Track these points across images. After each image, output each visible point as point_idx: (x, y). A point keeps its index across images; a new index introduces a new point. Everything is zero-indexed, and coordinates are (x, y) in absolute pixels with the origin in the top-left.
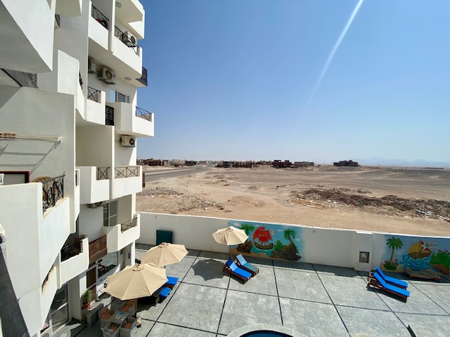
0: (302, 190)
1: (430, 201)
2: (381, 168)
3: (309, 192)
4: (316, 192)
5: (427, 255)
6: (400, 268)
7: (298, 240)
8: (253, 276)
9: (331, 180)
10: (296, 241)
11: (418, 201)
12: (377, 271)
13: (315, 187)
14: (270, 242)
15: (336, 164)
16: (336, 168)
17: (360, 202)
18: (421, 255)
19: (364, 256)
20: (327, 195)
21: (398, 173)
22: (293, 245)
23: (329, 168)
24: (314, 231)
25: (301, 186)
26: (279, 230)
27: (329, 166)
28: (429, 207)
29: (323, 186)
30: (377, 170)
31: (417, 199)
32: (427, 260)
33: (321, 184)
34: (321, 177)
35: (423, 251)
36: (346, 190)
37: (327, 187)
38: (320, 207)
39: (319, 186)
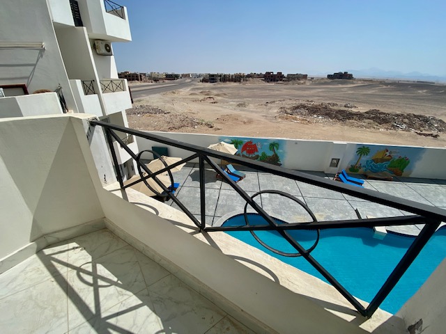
0: (291, 106)
1: (408, 115)
2: (375, 82)
3: (297, 108)
4: (304, 107)
5: (388, 160)
6: (361, 171)
7: (281, 151)
8: (240, 180)
9: (321, 94)
10: (279, 152)
11: (397, 115)
12: (343, 173)
13: (303, 103)
14: (256, 153)
15: (329, 77)
16: (330, 81)
17: (344, 116)
18: (383, 160)
19: (335, 161)
20: (314, 110)
21: (389, 86)
22: (276, 155)
23: (322, 81)
24: (296, 143)
25: (290, 102)
26: (265, 144)
27: (322, 79)
28: (406, 120)
29: (312, 101)
30: (371, 83)
31: (398, 113)
32: (386, 164)
33: (310, 100)
34: (313, 92)
35: (386, 158)
36: (334, 105)
37: (316, 102)
38: (305, 122)
39: (308, 101)
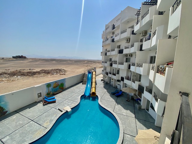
1: (54, 69)
2: (36, 59)
6: (51, 93)
9: (13, 66)
11: (51, 70)
13: (4, 71)
15: (13, 57)
16: (15, 59)
17: (32, 74)
18: (56, 86)
19: (40, 94)
20: (13, 74)
21: (43, 61)
23: (10, 60)
24: (13, 94)
28: (55, 71)
29: (9, 70)
34: (6, 65)
36: (23, 70)
37: (12, 70)
38: (10, 81)
39: (6, 70)
